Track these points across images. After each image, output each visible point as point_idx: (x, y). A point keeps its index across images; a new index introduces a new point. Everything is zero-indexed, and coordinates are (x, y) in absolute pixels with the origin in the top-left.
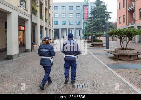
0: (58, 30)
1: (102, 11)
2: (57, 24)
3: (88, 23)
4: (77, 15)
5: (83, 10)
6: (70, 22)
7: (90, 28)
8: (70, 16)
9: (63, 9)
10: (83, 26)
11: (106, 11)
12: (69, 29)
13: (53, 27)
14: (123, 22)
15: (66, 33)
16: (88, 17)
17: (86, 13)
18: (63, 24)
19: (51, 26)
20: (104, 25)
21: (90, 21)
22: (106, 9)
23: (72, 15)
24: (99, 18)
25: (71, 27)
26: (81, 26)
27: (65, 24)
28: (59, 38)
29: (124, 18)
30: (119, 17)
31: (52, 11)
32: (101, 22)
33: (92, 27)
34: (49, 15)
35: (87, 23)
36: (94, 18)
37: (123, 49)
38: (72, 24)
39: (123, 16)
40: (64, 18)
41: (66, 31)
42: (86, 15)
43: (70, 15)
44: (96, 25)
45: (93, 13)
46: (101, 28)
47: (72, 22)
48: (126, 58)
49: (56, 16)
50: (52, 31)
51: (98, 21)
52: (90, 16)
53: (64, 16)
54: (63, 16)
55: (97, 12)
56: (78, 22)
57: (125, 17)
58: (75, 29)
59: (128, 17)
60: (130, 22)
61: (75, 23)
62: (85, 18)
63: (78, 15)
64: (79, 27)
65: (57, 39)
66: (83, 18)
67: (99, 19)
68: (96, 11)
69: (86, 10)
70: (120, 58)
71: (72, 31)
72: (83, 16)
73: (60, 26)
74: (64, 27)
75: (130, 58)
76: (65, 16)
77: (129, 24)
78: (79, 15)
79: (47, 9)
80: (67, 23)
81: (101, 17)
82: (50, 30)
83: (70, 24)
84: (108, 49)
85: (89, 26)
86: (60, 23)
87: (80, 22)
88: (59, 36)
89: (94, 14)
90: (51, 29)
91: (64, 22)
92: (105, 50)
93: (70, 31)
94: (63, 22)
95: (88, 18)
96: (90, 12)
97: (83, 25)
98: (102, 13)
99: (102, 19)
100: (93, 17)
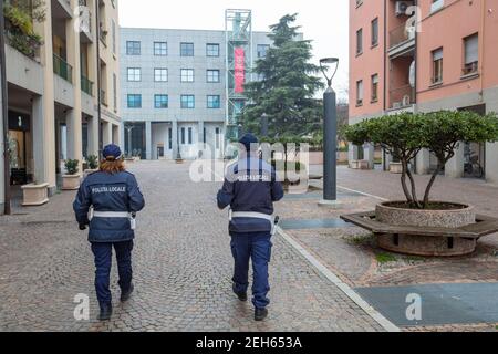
0: (142, 125)
1: (296, 63)
2: (138, 104)
3: (247, 103)
4: (210, 73)
5: (231, 59)
6: (185, 99)
7: (253, 119)
8: (184, 79)
9: (158, 52)
10: (230, 114)
11: (308, 62)
12: (179, 123)
13: (118, 114)
14: (370, 99)
15: (170, 137)
16: (247, 82)
17: (240, 67)
18: (159, 104)
19: (110, 109)
20: (300, 110)
21: (253, 96)
22: (307, 56)
23: (191, 72)
24: (283, 85)
25: (186, 116)
26: (222, 114)
27: (166, 106)
28: (143, 157)
29: (375, 85)
30: (358, 82)
31: (112, 54)
32: (290, 101)
33: (264, 114)
34: (102, 65)
35: (243, 104)
36: (268, 86)
37: (412, 204)
38: (190, 105)
39: (373, 77)
40: (164, 85)
41: (170, 130)
42: (238, 74)
43: (184, 72)
44: (274, 109)
45: (263, 67)
46: (290, 122)
47: (190, 98)
48: (432, 248)
49: (135, 75)
50: (114, 127)
51: (282, 97)
52: (253, 78)
53: (161, 75)
54: (157, 79)
55: (278, 66)
56: (211, 99)
57: (379, 80)
58: (201, 124)
59: (391, 82)
60: (396, 98)
61: (201, 104)
62: (236, 85)
63: (213, 76)
64: (214, 115)
65: (138, 158)
66: (231, 87)
67: (285, 90)
68: (274, 60)
69: (239, 59)
70: (404, 246)
71: (190, 130)
72: (230, 78)
73: (147, 114)
74: (162, 115)
75: (450, 246)
76: (164, 79)
77: (394, 104)
78: (216, 73)
79: (91, 43)
80: (174, 102)
81: (290, 83)
82: (102, 124)
83: (184, 106)
84: (335, 199)
85: (250, 114)
86: (147, 102)
87: (218, 101)
88: (144, 149)
89: (268, 73)
90: (111, 122)
91: (164, 99)
92: (319, 205)
93: (183, 130)
94: (158, 98)
95: (246, 86)
96: (253, 66)
97: (231, 108)
98: (296, 68)
99: (296, 88)
100: (263, 81)
